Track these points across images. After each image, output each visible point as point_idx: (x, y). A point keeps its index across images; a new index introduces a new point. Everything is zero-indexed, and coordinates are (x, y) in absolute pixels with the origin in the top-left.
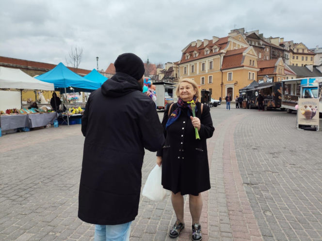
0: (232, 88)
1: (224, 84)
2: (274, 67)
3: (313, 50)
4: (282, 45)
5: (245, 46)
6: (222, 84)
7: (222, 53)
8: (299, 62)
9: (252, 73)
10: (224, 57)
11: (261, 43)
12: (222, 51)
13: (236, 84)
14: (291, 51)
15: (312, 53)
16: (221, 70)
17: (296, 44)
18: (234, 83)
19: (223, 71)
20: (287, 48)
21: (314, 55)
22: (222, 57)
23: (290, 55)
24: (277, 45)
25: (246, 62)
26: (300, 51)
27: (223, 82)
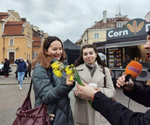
0: (13, 53)
1: (6, 49)
2: (40, 42)
6: (4, 49)
7: (3, 22)
9: (29, 42)
10: (5, 25)
12: (3, 20)
13: (17, 49)
14: (43, 36)
16: (3, 36)
18: (15, 49)
19: (5, 37)
20: (41, 33)
22: (4, 25)
25: (25, 33)
27: (5, 46)
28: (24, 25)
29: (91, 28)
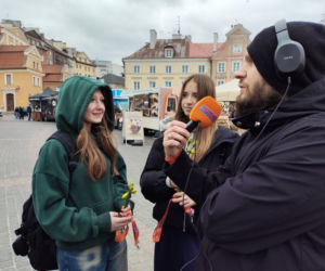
0: (12, 95)
1: (1, 88)
2: (60, 74)
3: (94, 62)
4: (65, 50)
5: (24, 44)
8: (83, 72)
9: (37, 78)
11: (43, 44)
13: (18, 89)
14: (74, 59)
15: (93, 65)
17: (78, 53)
18: (15, 88)
20: (70, 55)
21: (95, 66)
23: (73, 63)
24: (60, 49)
25: (29, 64)
26: (83, 61)
28: (26, 53)
29: (129, 58)
